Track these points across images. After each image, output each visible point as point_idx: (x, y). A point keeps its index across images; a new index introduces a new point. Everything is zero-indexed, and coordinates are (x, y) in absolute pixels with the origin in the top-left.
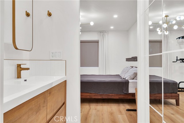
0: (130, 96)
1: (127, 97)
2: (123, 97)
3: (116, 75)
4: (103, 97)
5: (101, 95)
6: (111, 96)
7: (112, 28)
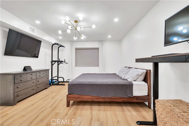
0: (135, 99)
1: (131, 100)
2: (126, 100)
3: (113, 74)
4: (106, 100)
5: (103, 98)
6: (114, 99)
7: (109, 37)
